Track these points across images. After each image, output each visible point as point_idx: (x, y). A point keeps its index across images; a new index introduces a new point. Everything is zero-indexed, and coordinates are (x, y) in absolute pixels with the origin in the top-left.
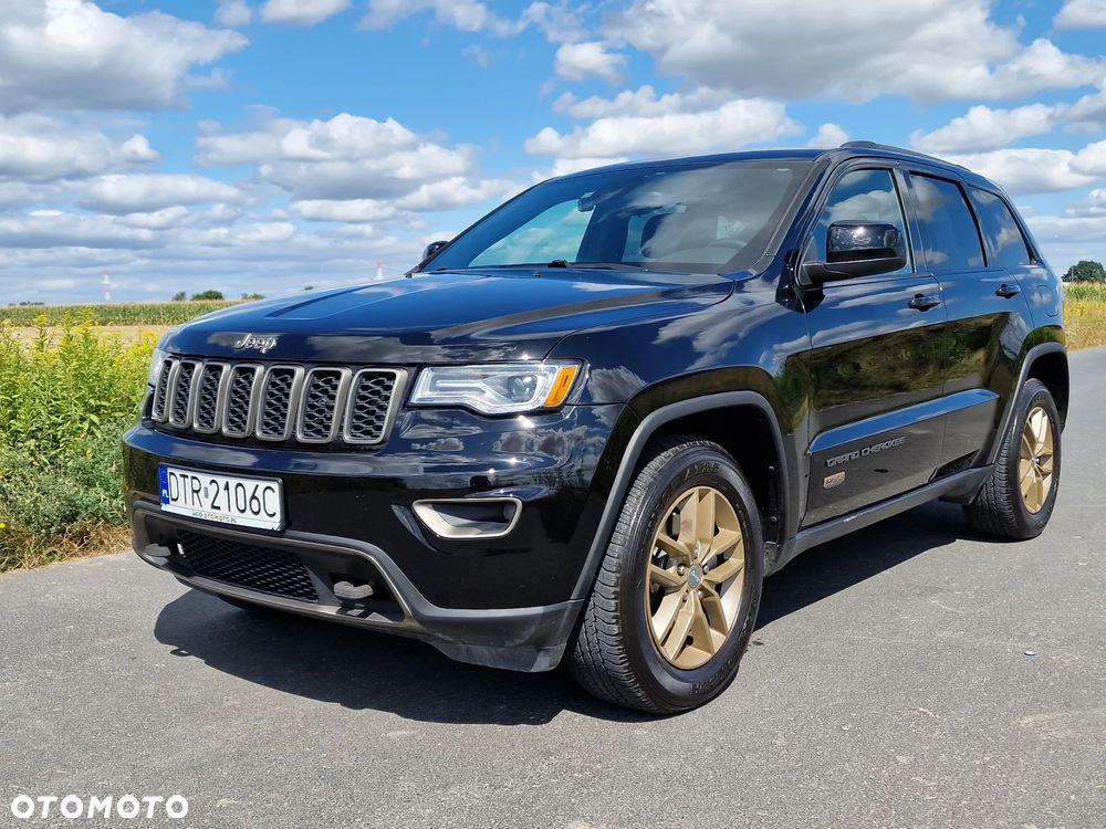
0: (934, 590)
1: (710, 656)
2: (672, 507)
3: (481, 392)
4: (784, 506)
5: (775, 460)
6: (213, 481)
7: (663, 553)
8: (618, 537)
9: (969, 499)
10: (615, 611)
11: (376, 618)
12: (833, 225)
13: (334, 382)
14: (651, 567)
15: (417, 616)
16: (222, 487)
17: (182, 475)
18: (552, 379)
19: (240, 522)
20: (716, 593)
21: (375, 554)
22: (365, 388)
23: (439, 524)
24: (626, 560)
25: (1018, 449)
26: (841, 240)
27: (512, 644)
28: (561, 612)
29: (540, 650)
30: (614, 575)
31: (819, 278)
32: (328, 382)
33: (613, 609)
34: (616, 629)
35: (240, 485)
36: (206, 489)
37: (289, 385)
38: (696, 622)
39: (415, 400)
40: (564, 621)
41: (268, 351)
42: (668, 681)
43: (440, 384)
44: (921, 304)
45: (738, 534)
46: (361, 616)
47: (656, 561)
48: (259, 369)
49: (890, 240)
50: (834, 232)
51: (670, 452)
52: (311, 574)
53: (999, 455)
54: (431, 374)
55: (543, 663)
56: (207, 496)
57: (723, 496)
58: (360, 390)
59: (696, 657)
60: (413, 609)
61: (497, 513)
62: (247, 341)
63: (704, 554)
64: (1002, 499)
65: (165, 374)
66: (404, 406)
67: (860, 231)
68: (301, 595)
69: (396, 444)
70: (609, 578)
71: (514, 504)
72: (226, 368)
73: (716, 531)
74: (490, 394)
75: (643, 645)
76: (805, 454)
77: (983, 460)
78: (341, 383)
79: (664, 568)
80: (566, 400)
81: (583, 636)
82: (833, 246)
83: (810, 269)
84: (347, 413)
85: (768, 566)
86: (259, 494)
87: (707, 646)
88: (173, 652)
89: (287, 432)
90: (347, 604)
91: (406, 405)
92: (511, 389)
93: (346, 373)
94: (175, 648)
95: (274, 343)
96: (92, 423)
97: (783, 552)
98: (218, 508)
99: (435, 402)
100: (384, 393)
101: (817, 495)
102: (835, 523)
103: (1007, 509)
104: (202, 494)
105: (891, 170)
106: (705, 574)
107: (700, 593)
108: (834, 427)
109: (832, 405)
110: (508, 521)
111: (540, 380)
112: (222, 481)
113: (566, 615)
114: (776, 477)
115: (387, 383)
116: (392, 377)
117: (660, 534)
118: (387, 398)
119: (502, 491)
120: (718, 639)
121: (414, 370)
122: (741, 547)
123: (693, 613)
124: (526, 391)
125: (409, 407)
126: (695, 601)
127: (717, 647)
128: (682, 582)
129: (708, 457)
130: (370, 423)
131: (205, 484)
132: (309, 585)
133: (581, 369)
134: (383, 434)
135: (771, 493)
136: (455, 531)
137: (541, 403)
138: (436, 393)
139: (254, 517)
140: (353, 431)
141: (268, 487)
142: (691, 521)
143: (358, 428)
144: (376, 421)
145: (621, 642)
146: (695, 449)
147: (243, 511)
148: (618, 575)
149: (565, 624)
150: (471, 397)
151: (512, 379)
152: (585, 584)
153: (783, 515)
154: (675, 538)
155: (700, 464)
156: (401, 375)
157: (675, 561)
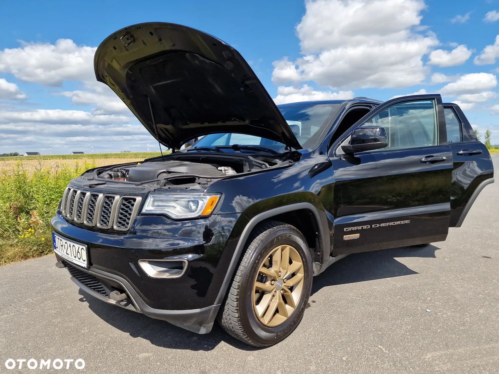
1: (286, 318)
2: (268, 255)
3: (174, 208)
4: (322, 248)
5: (318, 230)
6: (66, 243)
8: (239, 273)
10: (237, 307)
13: (112, 201)
14: (257, 284)
16: (69, 245)
17: (58, 238)
18: (206, 201)
19: (74, 262)
20: (289, 291)
22: (124, 205)
24: (242, 284)
28: (210, 310)
29: (201, 326)
30: (235, 290)
32: (110, 201)
33: (236, 306)
34: (237, 315)
35: (73, 246)
37: (96, 201)
38: (279, 304)
39: (144, 211)
40: (211, 314)
42: (262, 334)
43: (156, 204)
45: (301, 264)
46: (125, 306)
48: (88, 193)
51: (267, 231)
52: (103, 286)
54: (152, 199)
55: (203, 331)
56: (65, 248)
57: (293, 248)
58: (122, 206)
59: (280, 319)
60: (140, 308)
61: (179, 266)
63: (285, 274)
66: (139, 214)
68: (102, 294)
71: (184, 262)
73: (291, 262)
74: (179, 208)
78: (114, 202)
79: (264, 283)
80: (213, 212)
84: (115, 216)
86: (80, 251)
87: (285, 314)
89: (94, 221)
92: (187, 207)
93: (117, 197)
97: (323, 266)
98: (68, 254)
99: (153, 212)
100: (131, 207)
104: (63, 247)
106: (284, 282)
107: (282, 291)
110: (182, 268)
111: (201, 202)
112: (69, 243)
113: (212, 311)
114: (319, 237)
115: (133, 203)
116: (135, 200)
117: (261, 268)
118: (132, 209)
119: (179, 256)
121: (144, 197)
122: (302, 269)
123: (278, 301)
124: (194, 207)
125: (141, 214)
126: (279, 296)
127: (289, 315)
128: (272, 288)
129: (285, 232)
130: (125, 221)
131: (64, 244)
132: (104, 290)
133: (220, 197)
134: (129, 226)
135: (317, 243)
136: (157, 275)
137: (200, 214)
138: (154, 208)
139: (78, 260)
140: (118, 224)
141: (82, 249)
142: (277, 261)
143: (120, 223)
144: (127, 220)
145: (240, 321)
146: (280, 229)
147: (75, 257)
148: (238, 290)
149: (212, 316)
150: (167, 210)
151: (189, 201)
152: (220, 298)
153: (322, 252)
154: (271, 267)
155: (282, 236)
156: (139, 199)
157: (269, 279)
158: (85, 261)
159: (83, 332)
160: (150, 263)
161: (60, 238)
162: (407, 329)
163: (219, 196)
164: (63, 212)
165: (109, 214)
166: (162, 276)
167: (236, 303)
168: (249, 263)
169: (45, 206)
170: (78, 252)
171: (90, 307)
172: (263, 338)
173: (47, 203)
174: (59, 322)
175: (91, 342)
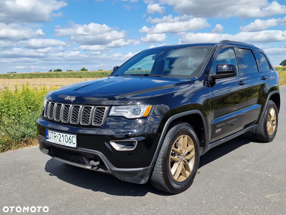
0: (244, 157)
1: (186, 178)
2: (176, 141)
3: (127, 113)
4: (205, 139)
5: (203, 127)
6: (59, 134)
7: (174, 152)
8: (162, 149)
9: (254, 132)
11: (101, 170)
12: (218, 65)
13: (90, 109)
14: (171, 157)
15: (111, 170)
16: (62, 136)
17: (51, 132)
18: (145, 109)
19: (66, 145)
20: (187, 162)
21: (100, 154)
22: (98, 111)
23: (117, 147)
24: (164, 155)
25: (267, 119)
26: (220, 69)
27: (135, 177)
29: (142, 178)
31: (214, 78)
32: (88, 109)
33: (161, 168)
34: (162, 173)
35: (66, 136)
36: (58, 136)
37: (78, 110)
38: (182, 170)
39: (110, 114)
41: (73, 101)
42: (175, 186)
43: (116, 110)
44: (241, 83)
45: (193, 146)
46: (96, 169)
47: (172, 154)
48: (71, 106)
49: (233, 68)
50: (218, 67)
51: (175, 127)
52: (84, 158)
53: (262, 121)
54: (114, 108)
55: (143, 182)
56: (58, 138)
57: (189, 137)
58: (96, 112)
59: (183, 179)
60: (110, 168)
61: (131, 144)
62: (68, 98)
63: (185, 152)
64: (263, 132)
65: (47, 105)
66: (107, 116)
67: (225, 66)
68: (82, 163)
69: (105, 126)
70: (160, 160)
71: (135, 142)
72: (63, 105)
73: (188, 146)
74: (129, 113)
75: (169, 177)
76: (211, 125)
77: (257, 122)
78: (91, 110)
79: (174, 156)
80: (149, 114)
81: (153, 174)
82: (218, 70)
83: (212, 76)
84: (93, 118)
85: (201, 153)
86: (71, 138)
87: (185, 176)
88: (50, 175)
89: (78, 122)
90: (93, 166)
91: (108, 116)
92: (134, 112)
93: (93, 107)
94: (50, 173)
95: (75, 99)
96: (29, 112)
97: (205, 150)
98: (61, 141)
99: (115, 115)
100: (102, 113)
101: (214, 135)
102: (218, 141)
103: (264, 135)
104: (56, 137)
105: (233, 48)
106: (185, 157)
107: (183, 162)
109: (219, 109)
110: (134, 146)
111: (142, 109)
112: (62, 134)
113: (149, 169)
114: (203, 131)
115: (103, 110)
117: (173, 148)
118: (103, 114)
119: (132, 138)
120: (188, 174)
121: (110, 107)
122: (194, 149)
123: (181, 167)
124: (138, 112)
126: (182, 164)
127: (188, 176)
128: (179, 160)
129: (184, 127)
132: (83, 161)
134: (102, 123)
135: (202, 135)
136: (120, 149)
137: (142, 116)
138: (115, 113)
139: (70, 144)
140: (95, 122)
141: (73, 137)
142: (181, 144)
144: (100, 120)
145: (163, 176)
146: (182, 125)
147: (67, 142)
148: (162, 159)
149: (149, 172)
150: (124, 114)
151: (135, 109)
152: (154, 162)
153: (205, 140)
154: (177, 148)
155: (183, 129)
156: (107, 108)
157: (177, 154)
158: (74, 144)
160: (116, 142)
161: (54, 132)
162: (256, 184)
163: (152, 106)
165: (88, 117)
166: (123, 149)
168: (167, 144)
171: (58, 178)
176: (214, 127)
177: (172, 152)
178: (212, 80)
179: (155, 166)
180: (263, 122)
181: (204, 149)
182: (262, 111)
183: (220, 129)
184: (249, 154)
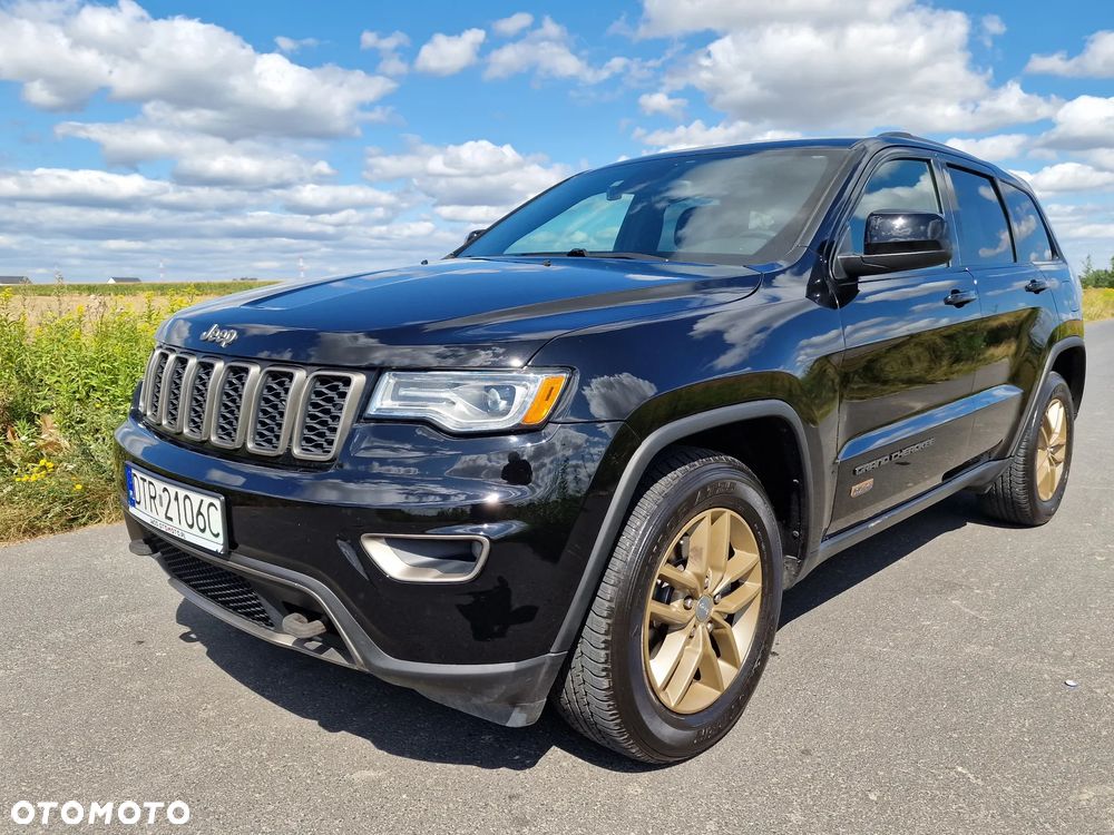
0: (952, 587)
1: (718, 693)
2: (679, 535)
3: (453, 408)
4: (808, 521)
5: (801, 474)
6: (165, 490)
7: (666, 584)
8: (611, 576)
9: (985, 489)
10: (606, 662)
12: (872, 215)
13: (287, 384)
14: (653, 607)
15: (368, 662)
16: (173, 497)
17: (142, 479)
18: (534, 389)
19: (189, 538)
20: (726, 624)
21: (317, 589)
22: (319, 394)
23: (392, 561)
24: (620, 605)
25: (1037, 440)
26: (880, 230)
27: (479, 702)
28: (540, 666)
29: (513, 707)
30: (603, 620)
31: (854, 272)
32: (281, 384)
33: (603, 660)
34: (605, 683)
35: (186, 497)
36: (160, 497)
37: (243, 385)
38: (705, 658)
39: (372, 410)
40: (542, 676)
41: (229, 345)
42: (665, 731)
43: (402, 392)
44: (957, 300)
45: (755, 556)
46: (317, 651)
47: (658, 597)
48: (218, 365)
49: (935, 230)
50: (873, 223)
51: (679, 472)
52: (263, 600)
53: (1019, 447)
54: (392, 381)
55: (518, 719)
56: (161, 504)
57: (742, 519)
58: (313, 397)
59: (705, 696)
60: (363, 658)
61: (465, 551)
62: (212, 333)
63: (717, 583)
64: (1019, 489)
66: (359, 418)
67: (899, 223)
68: (259, 619)
70: (598, 624)
71: (481, 543)
72: (192, 360)
73: (731, 554)
74: (462, 406)
75: (638, 698)
76: (834, 463)
77: (1001, 453)
78: (293, 387)
79: (668, 603)
80: (550, 416)
81: (569, 684)
82: (872, 237)
83: (846, 262)
85: (787, 578)
86: (204, 510)
87: (716, 684)
89: (238, 436)
91: (362, 416)
92: (485, 406)
93: (299, 375)
95: (234, 336)
97: (804, 566)
98: (171, 519)
99: (396, 414)
100: (338, 401)
101: (843, 503)
102: (859, 529)
103: (1022, 498)
104: (157, 501)
105: (928, 161)
106: (716, 604)
107: (709, 626)
108: (865, 432)
110: (473, 558)
111: (520, 391)
112: (172, 490)
113: (544, 670)
114: (801, 491)
115: (342, 389)
116: (347, 382)
117: (664, 568)
118: (341, 407)
119: (468, 527)
120: (728, 672)
121: (373, 374)
122: (758, 572)
123: (700, 650)
124: (503, 404)
125: (365, 419)
126: (704, 636)
127: (726, 684)
128: (689, 617)
129: (723, 475)
130: (321, 435)
131: (160, 492)
132: (263, 612)
133: (569, 379)
134: (334, 449)
135: (795, 507)
136: (409, 573)
137: (517, 421)
138: (398, 403)
139: (200, 534)
140: (304, 443)
141: (211, 504)
142: (701, 549)
143: (308, 440)
144: (328, 433)
145: (611, 698)
146: (709, 467)
147: (191, 526)
148: (609, 621)
149: (543, 681)
150: (436, 409)
151: (487, 389)
152: (569, 631)
153: (805, 530)
154: (684, 563)
155: (714, 484)
156: (358, 380)
157: (681, 594)
158: (217, 536)
159: (203, 715)
160: (391, 542)
161: (148, 479)
162: (1024, 726)
163: (565, 376)
164: (149, 413)
165: (278, 417)
166: (423, 575)
167: (603, 653)
168: (636, 552)
169: (76, 404)
170: (199, 513)
171: (209, 654)
172: (667, 741)
173: (78, 396)
174: (141, 691)
175: (228, 740)
176: (847, 473)
177: (662, 583)
178: (844, 276)
179: (578, 650)
180: (1022, 451)
181: (800, 565)
182: (1021, 412)
183: (869, 483)
184: (969, 572)
